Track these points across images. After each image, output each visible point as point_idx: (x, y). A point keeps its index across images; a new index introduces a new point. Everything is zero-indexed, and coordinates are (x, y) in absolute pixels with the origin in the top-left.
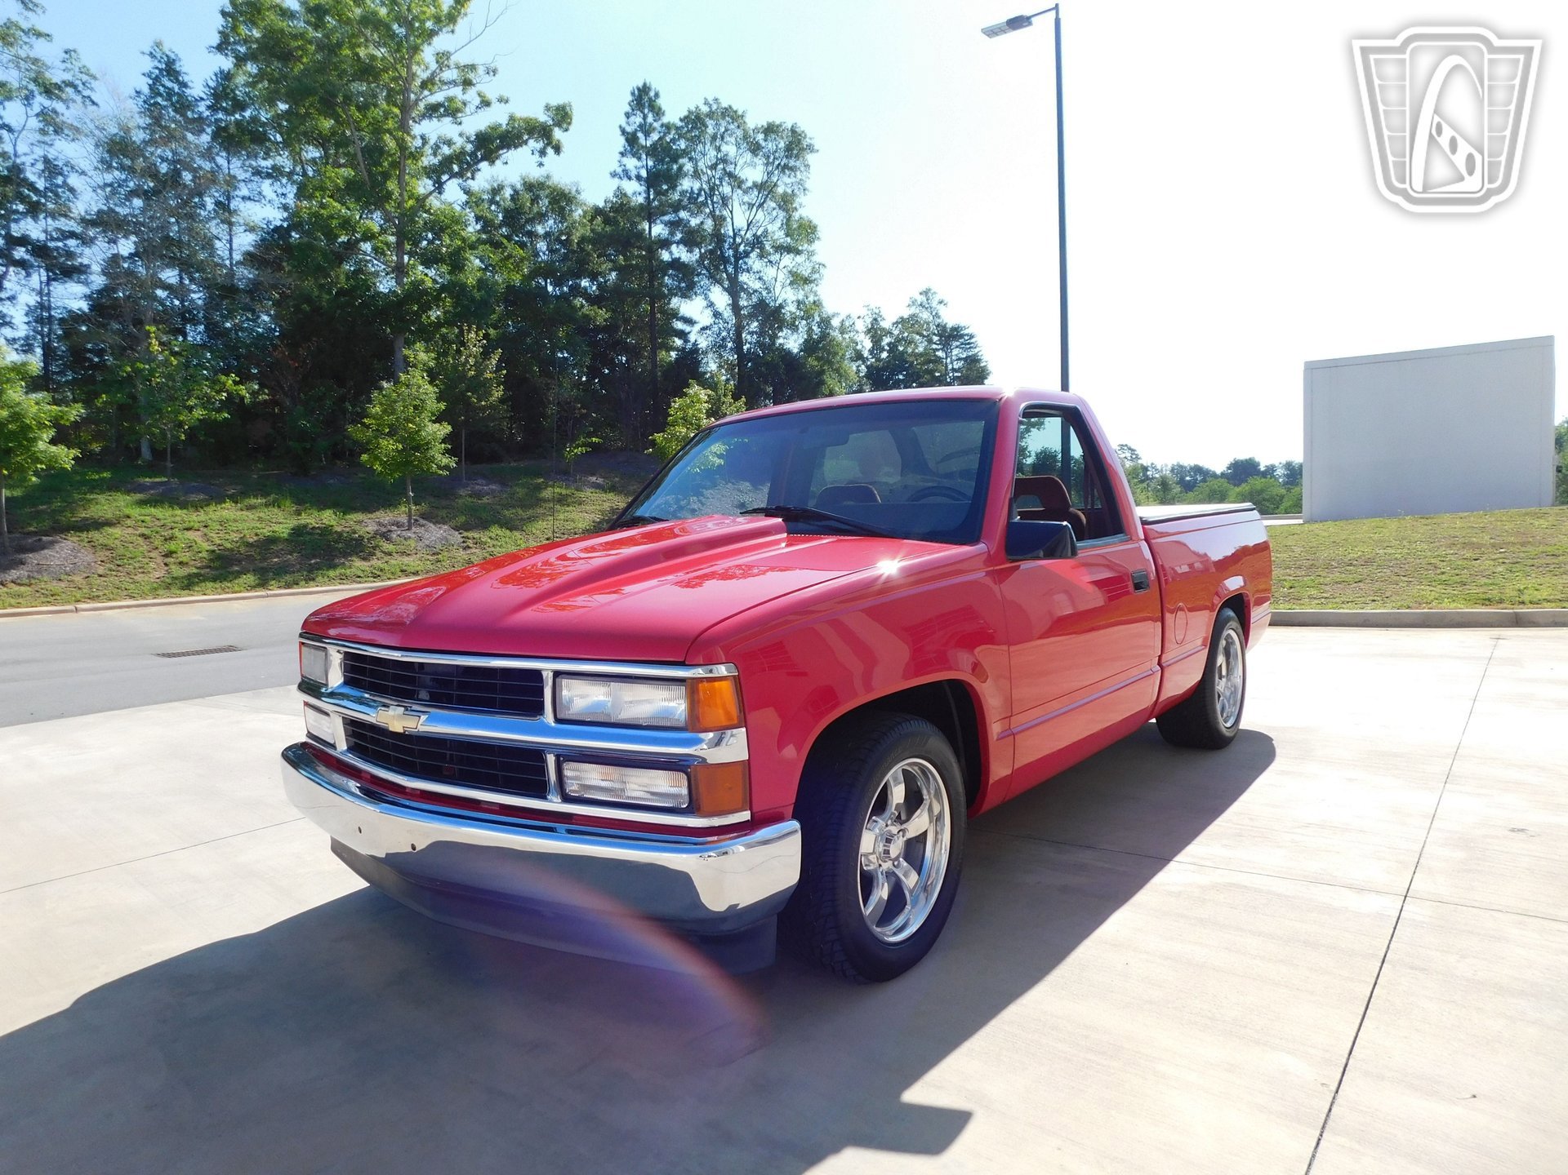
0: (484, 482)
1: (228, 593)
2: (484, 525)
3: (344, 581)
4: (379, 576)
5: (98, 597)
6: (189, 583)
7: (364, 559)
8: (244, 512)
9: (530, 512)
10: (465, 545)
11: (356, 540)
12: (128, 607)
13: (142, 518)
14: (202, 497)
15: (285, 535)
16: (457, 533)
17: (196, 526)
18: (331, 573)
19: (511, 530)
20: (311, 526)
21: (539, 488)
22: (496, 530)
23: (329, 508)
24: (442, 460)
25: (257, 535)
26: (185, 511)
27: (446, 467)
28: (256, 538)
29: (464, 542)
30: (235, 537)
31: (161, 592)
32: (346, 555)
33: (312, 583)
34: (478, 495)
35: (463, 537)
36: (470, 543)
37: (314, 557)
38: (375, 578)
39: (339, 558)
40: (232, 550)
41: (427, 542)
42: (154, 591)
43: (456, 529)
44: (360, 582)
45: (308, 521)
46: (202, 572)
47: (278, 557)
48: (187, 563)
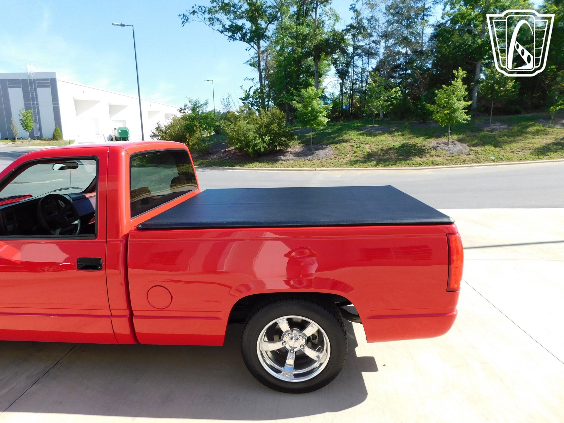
0: (499, 124)
1: (363, 167)
2: (484, 144)
3: (407, 166)
4: (422, 165)
5: (325, 166)
6: (353, 163)
7: (421, 157)
8: (390, 138)
9: (512, 139)
10: (469, 153)
11: (423, 149)
12: (330, 170)
13: (355, 140)
14: (381, 132)
15: (397, 147)
16: (468, 148)
17: (369, 143)
18: (403, 163)
19: (495, 147)
20: (409, 143)
21: (528, 127)
22: (488, 147)
23: (422, 136)
24: (462, 117)
25: (387, 146)
26: (370, 137)
27: (467, 120)
28: (386, 148)
29: (469, 152)
30: (380, 147)
31: (343, 166)
32: (415, 155)
33: (394, 166)
34: (492, 131)
35: (470, 150)
36: (471, 153)
37: (402, 155)
38: (419, 165)
39: (411, 157)
40: (375, 152)
41: (451, 152)
42: (341, 165)
43: (468, 146)
44: (412, 167)
45: (409, 141)
46: (361, 159)
47: (389, 155)
48: (358, 156)
